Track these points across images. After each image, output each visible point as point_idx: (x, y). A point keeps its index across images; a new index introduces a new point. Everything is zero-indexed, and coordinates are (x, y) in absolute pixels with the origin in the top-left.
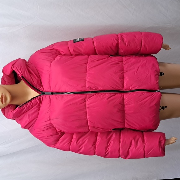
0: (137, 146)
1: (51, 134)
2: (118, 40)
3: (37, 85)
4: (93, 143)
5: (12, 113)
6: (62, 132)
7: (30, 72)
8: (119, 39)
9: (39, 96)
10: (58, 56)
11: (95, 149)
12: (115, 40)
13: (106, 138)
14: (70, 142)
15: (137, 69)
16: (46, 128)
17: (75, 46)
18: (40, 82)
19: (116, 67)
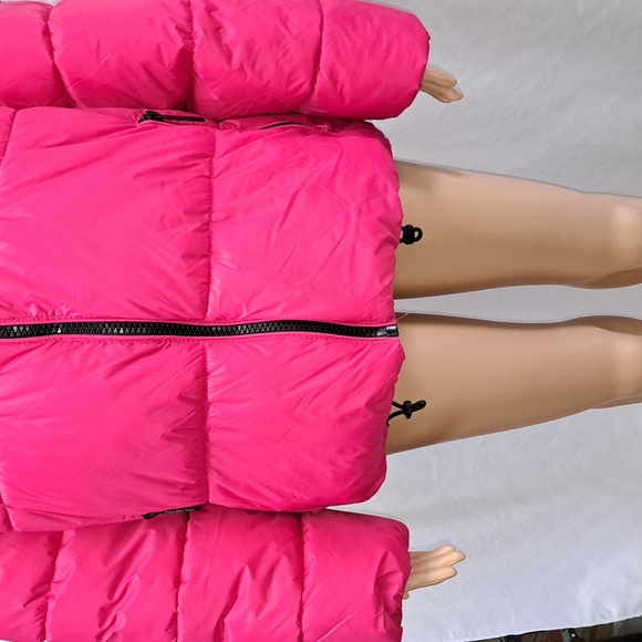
0: (266, 600)
2: (188, 35)
8: (195, 28)
11: (45, 617)
12: (172, 28)
13: (106, 561)
15: (286, 204)
19: (168, 190)
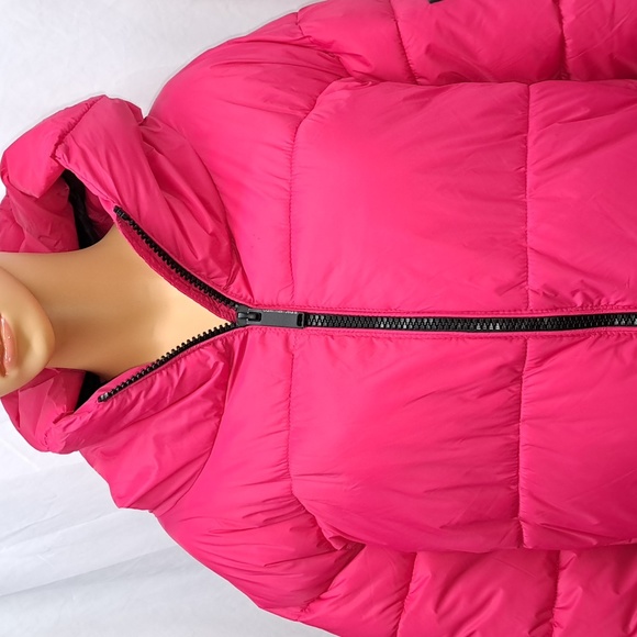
1: (290, 549)
3: (211, 263)
4: (537, 615)
5: (60, 431)
6: (347, 542)
7: (165, 183)
9: (222, 330)
10: (335, 84)
14: (396, 596)
16: (262, 518)
17: (437, 24)
18: (225, 244)
